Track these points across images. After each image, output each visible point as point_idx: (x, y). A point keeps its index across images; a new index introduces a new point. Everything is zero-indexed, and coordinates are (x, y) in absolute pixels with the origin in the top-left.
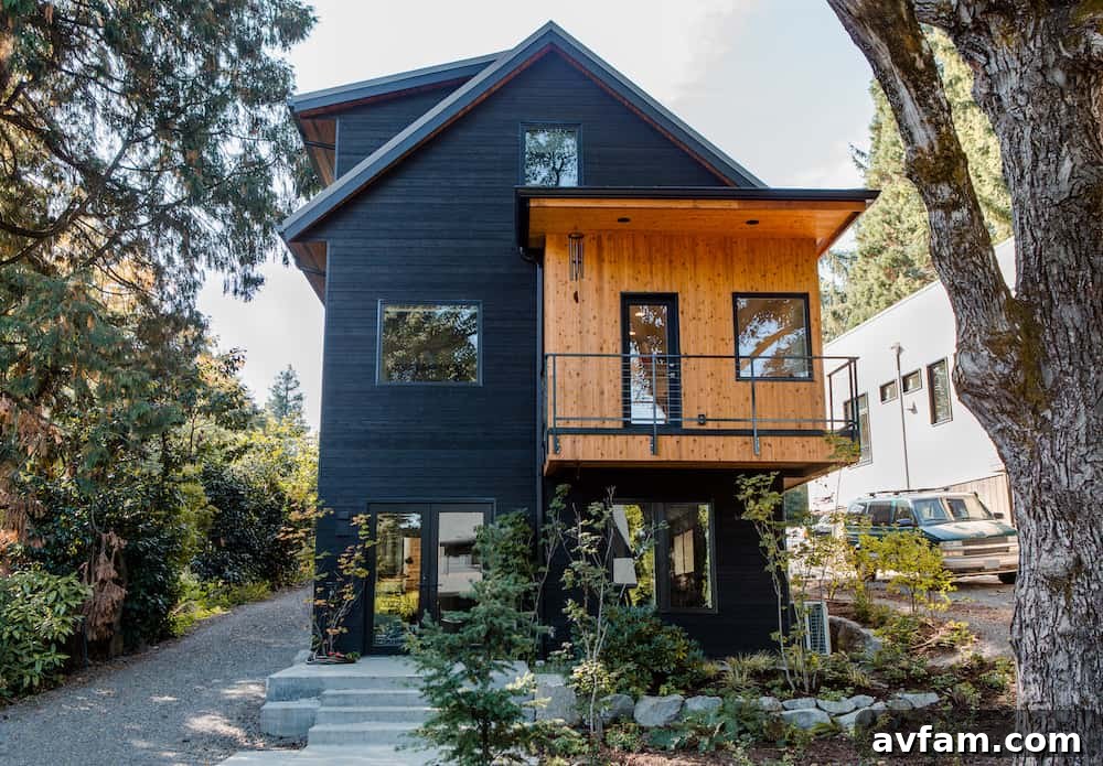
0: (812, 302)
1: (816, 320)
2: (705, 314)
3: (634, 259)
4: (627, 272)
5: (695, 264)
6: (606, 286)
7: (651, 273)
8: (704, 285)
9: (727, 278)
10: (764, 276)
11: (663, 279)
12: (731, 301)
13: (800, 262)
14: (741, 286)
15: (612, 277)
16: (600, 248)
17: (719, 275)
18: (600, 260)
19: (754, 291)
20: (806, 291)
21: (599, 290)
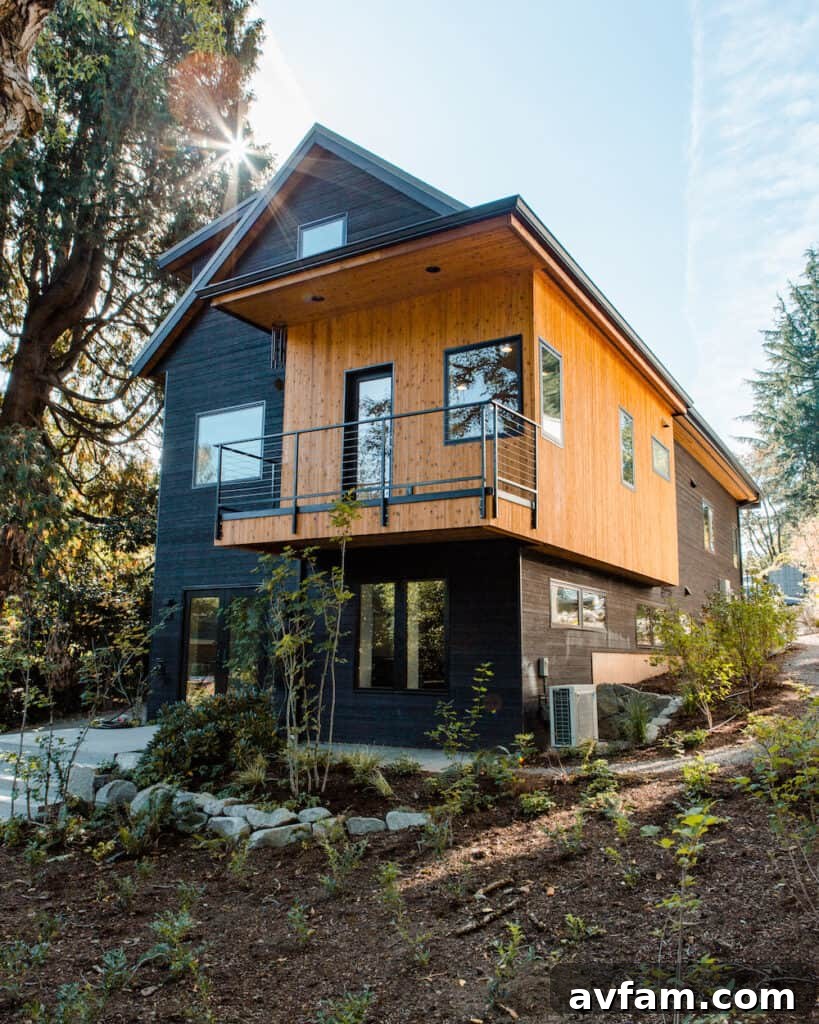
0: (525, 344)
1: (529, 363)
2: (417, 380)
3: (358, 335)
4: (350, 351)
5: (411, 327)
6: (334, 367)
7: (371, 345)
8: (419, 348)
9: (441, 337)
10: (477, 325)
11: (382, 351)
12: (442, 359)
13: (514, 303)
14: (453, 342)
15: (339, 358)
16: (330, 331)
17: (433, 334)
18: (329, 343)
19: (466, 344)
20: (518, 333)
21: (327, 373)
